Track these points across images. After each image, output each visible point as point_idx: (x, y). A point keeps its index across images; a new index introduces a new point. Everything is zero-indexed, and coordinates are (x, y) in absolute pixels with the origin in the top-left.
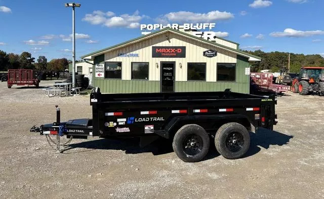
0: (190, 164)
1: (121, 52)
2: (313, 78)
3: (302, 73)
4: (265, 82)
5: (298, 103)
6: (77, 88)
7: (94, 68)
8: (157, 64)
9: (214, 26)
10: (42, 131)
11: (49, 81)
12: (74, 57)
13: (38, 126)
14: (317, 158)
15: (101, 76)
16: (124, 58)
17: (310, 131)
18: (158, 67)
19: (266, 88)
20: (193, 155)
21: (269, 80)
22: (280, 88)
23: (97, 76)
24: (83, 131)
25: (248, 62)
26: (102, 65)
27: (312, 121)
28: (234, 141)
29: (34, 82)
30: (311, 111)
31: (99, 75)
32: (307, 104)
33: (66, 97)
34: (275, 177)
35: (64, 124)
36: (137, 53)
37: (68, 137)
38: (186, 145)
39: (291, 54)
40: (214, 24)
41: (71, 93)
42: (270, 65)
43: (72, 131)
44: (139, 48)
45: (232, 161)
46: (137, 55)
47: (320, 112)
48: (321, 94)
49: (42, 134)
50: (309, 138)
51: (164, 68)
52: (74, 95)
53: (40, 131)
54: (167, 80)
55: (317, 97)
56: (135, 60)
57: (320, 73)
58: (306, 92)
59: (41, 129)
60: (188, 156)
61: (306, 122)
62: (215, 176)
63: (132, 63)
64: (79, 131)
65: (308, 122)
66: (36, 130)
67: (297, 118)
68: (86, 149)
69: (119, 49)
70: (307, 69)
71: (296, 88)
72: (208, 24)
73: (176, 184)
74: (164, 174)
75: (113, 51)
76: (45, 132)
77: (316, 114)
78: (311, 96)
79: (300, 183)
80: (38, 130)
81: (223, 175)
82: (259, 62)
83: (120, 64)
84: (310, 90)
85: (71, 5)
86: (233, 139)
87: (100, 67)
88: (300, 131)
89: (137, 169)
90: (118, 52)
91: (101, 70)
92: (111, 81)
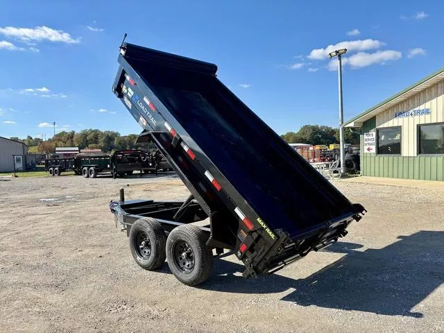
1: (400, 110)
7: (362, 139)
15: (371, 151)
16: (406, 119)
23: (366, 151)
26: (373, 134)
31: (369, 149)
36: (427, 107)
46: (427, 112)
56: (423, 119)
63: (419, 126)
69: (397, 105)
75: (387, 110)
83: (398, 129)
87: (370, 137)
90: (395, 111)
91: (371, 142)
92: (386, 158)
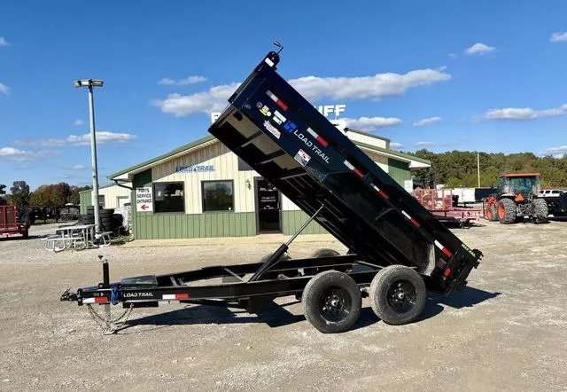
0: (333, 336)
1: (181, 165)
2: (523, 193)
3: (503, 184)
4: (440, 205)
5: (499, 237)
6: (105, 233)
7: (133, 196)
8: (248, 181)
9: (343, 110)
10: (81, 298)
11: (43, 226)
12: (96, 177)
13: (74, 291)
14: (534, 315)
15: (147, 210)
16: (188, 174)
17: (521, 277)
18: (250, 186)
19: (443, 214)
20: (337, 320)
21: (447, 201)
22: (466, 213)
23: (139, 209)
24: (150, 294)
25: (409, 169)
26: (149, 189)
27: (524, 262)
28: (400, 295)
29: (20, 228)
30: (522, 247)
31: (143, 207)
32: (514, 238)
33: (88, 251)
34: (470, 343)
35: (118, 285)
36: (211, 164)
37: (126, 306)
38: (324, 305)
39: (482, 154)
40: (344, 106)
41: (95, 243)
42: (444, 176)
43: (132, 295)
44: (214, 156)
45: (399, 328)
46: (211, 169)
47: (536, 249)
48: (537, 220)
49: (80, 304)
50: (519, 288)
51: (262, 189)
52: (101, 246)
53: (77, 299)
54: (268, 211)
55: (531, 225)
56: (208, 176)
57: (533, 184)
58: (512, 217)
59: (78, 296)
60: (328, 322)
61: (514, 264)
62: (376, 349)
63: (203, 182)
64: (144, 294)
65: (517, 265)
66: (70, 297)
67: (498, 260)
68: (155, 326)
69: (178, 158)
70: (511, 178)
71: (494, 213)
72: (332, 107)
73: (317, 363)
74: (293, 352)
75: (165, 163)
76: (86, 301)
77: (530, 251)
78: (520, 225)
79: (508, 349)
80: (74, 298)
81: (388, 346)
82: (428, 168)
83: (180, 186)
84: (518, 215)
85: (85, 83)
86: (398, 292)
87: (144, 193)
88: (505, 279)
89: (248, 348)
90: (176, 164)
91: (146, 198)
92: (166, 217)
